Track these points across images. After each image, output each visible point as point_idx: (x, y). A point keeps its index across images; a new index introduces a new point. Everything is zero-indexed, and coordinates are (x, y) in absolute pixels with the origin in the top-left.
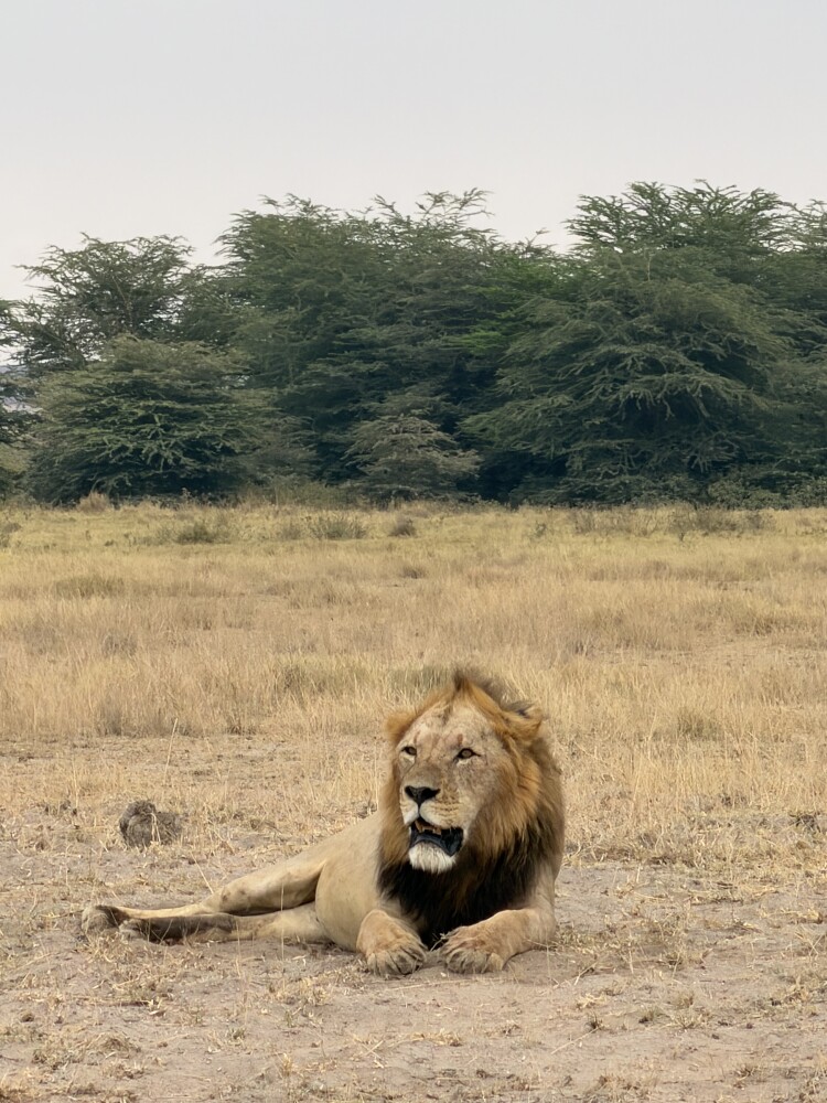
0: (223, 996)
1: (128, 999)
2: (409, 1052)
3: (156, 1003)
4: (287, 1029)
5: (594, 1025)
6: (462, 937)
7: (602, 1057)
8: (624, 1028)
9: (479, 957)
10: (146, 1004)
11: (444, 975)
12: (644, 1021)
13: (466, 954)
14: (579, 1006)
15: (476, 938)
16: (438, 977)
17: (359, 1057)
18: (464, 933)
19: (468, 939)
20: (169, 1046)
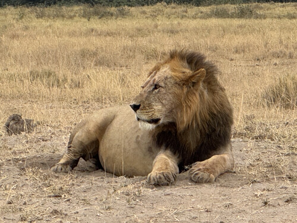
0: (93, 193)
1: (52, 194)
2: (189, 214)
3: (65, 196)
4: (129, 206)
5: (266, 203)
6: (199, 166)
7: (272, 216)
8: (279, 205)
9: (206, 175)
10: (61, 196)
11: (190, 184)
12: (287, 201)
13: (201, 174)
14: (256, 195)
15: (204, 167)
16: (188, 185)
17: (167, 217)
18: (200, 164)
19: (201, 167)
20: (79, 213)
